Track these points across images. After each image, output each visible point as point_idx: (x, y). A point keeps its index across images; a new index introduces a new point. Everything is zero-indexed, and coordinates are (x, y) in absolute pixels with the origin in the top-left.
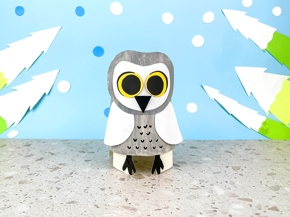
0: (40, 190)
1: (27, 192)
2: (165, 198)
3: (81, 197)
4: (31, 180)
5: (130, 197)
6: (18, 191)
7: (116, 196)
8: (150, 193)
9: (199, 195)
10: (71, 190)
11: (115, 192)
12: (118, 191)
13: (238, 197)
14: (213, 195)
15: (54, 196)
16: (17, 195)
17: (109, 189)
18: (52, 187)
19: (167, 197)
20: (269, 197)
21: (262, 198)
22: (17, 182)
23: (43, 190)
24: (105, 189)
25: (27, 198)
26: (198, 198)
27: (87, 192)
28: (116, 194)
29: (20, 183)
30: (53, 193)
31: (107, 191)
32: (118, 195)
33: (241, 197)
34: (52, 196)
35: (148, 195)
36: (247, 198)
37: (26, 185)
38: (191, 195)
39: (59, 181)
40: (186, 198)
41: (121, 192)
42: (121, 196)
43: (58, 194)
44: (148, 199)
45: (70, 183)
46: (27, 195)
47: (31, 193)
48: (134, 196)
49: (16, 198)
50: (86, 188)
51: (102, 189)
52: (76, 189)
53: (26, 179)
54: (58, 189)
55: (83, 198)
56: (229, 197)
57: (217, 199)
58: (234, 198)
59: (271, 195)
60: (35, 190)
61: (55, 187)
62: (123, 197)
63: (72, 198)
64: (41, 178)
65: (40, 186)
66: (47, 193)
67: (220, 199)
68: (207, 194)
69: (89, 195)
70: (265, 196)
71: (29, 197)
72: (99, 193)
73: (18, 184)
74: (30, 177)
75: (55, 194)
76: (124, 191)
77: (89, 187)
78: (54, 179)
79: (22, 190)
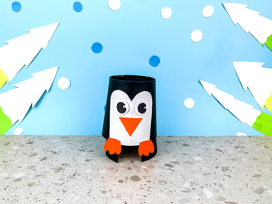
0: (48, 193)
1: (36, 196)
2: (160, 202)
3: (85, 201)
4: (39, 182)
5: (129, 200)
6: (28, 194)
7: (116, 199)
8: (146, 196)
9: (190, 199)
10: (75, 193)
11: (115, 195)
12: (118, 194)
13: (225, 201)
14: (203, 199)
15: (61, 199)
16: (27, 198)
17: (110, 191)
18: (58, 190)
19: (162, 201)
20: (253, 201)
21: (247, 202)
22: (26, 185)
23: (51, 192)
24: (106, 192)
25: (37, 201)
26: (190, 201)
27: (90, 195)
28: (116, 197)
29: (30, 185)
30: (60, 196)
31: (108, 194)
32: (118, 199)
33: (227, 201)
34: (60, 199)
35: (145, 198)
36: (233, 201)
37: (35, 187)
38: (183, 199)
39: (64, 183)
40: (178, 202)
41: (121, 195)
42: (121, 199)
43: (65, 197)
44: (145, 203)
45: (74, 185)
46: (37, 198)
47: (41, 196)
48: (132, 199)
49: (27, 201)
50: (89, 191)
51: (104, 192)
52: (80, 192)
53: (34, 181)
54: (64, 192)
55: (87, 202)
56: (217, 200)
57: (206, 202)
58: (221, 201)
59: (255, 198)
60: (43, 193)
61: (61, 190)
62: (122, 201)
63: (78, 201)
64: (47, 180)
65: (48, 188)
66: (55, 196)
67: (208, 202)
68: (197, 197)
69: (92, 199)
70: (250, 199)
71: (40, 201)
72: (101, 196)
73: (27, 186)
74: (38, 179)
75: (62, 197)
76: (123, 194)
77: (92, 190)
78: (59, 181)
79: (31, 193)
